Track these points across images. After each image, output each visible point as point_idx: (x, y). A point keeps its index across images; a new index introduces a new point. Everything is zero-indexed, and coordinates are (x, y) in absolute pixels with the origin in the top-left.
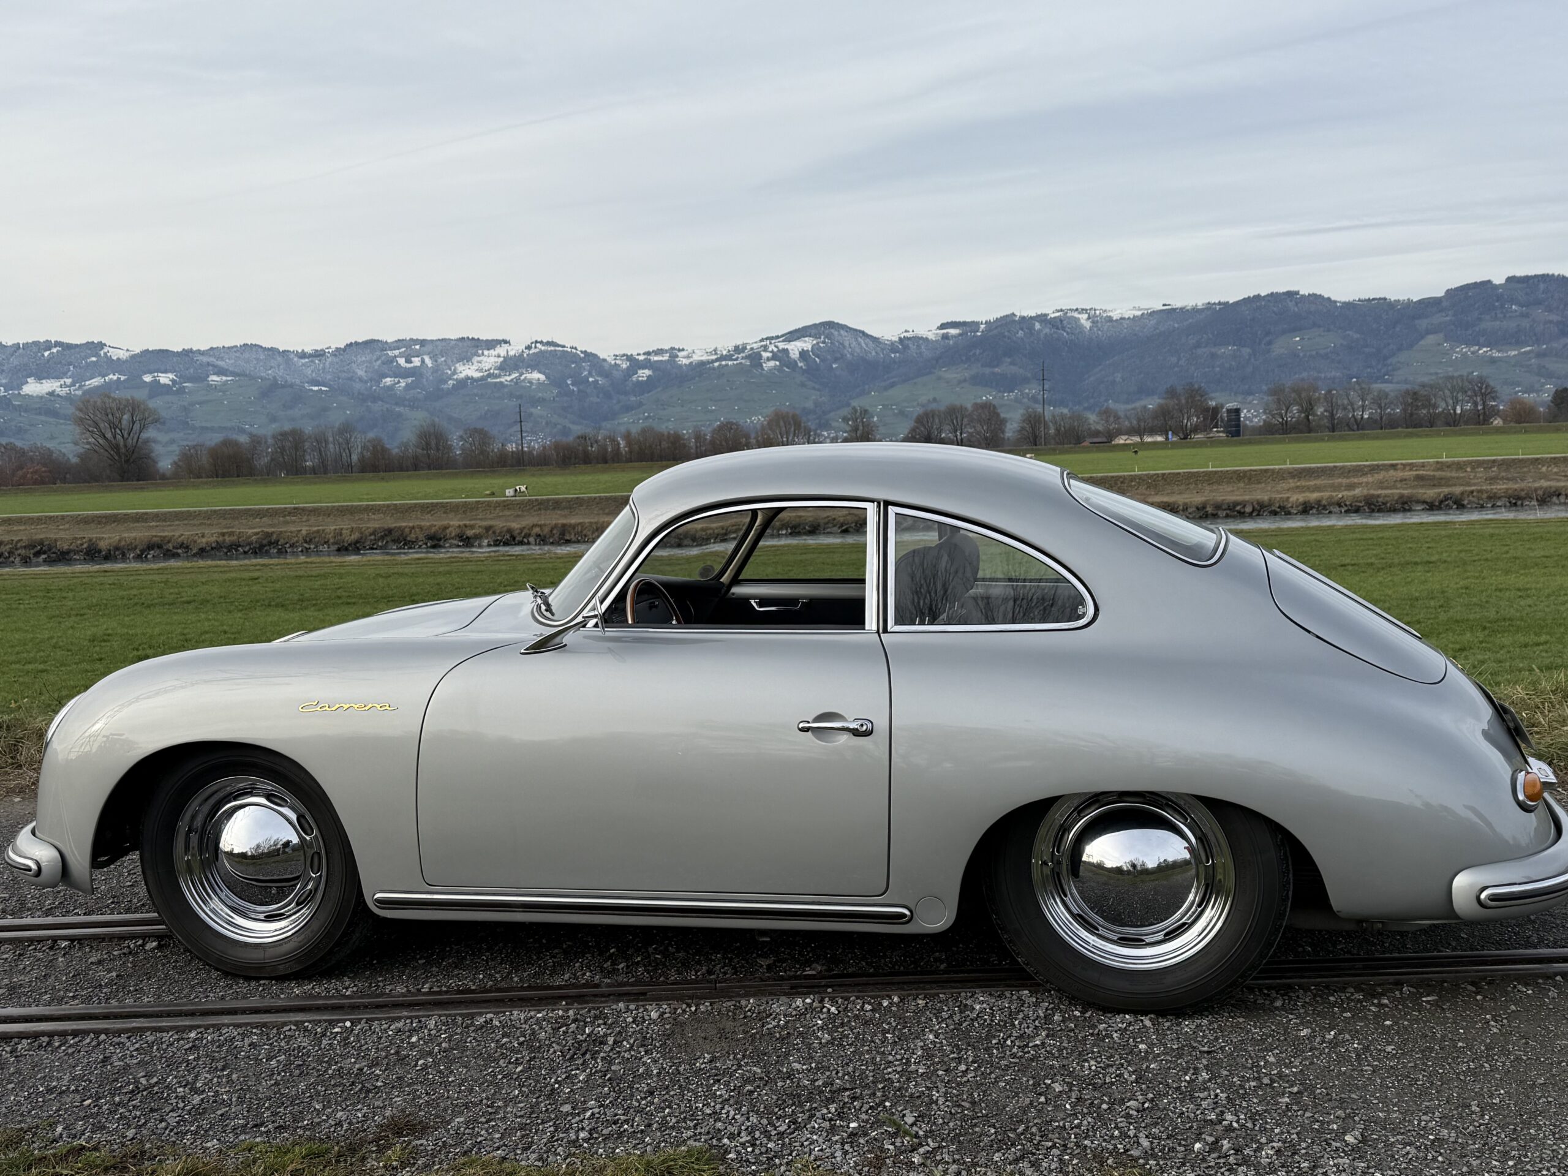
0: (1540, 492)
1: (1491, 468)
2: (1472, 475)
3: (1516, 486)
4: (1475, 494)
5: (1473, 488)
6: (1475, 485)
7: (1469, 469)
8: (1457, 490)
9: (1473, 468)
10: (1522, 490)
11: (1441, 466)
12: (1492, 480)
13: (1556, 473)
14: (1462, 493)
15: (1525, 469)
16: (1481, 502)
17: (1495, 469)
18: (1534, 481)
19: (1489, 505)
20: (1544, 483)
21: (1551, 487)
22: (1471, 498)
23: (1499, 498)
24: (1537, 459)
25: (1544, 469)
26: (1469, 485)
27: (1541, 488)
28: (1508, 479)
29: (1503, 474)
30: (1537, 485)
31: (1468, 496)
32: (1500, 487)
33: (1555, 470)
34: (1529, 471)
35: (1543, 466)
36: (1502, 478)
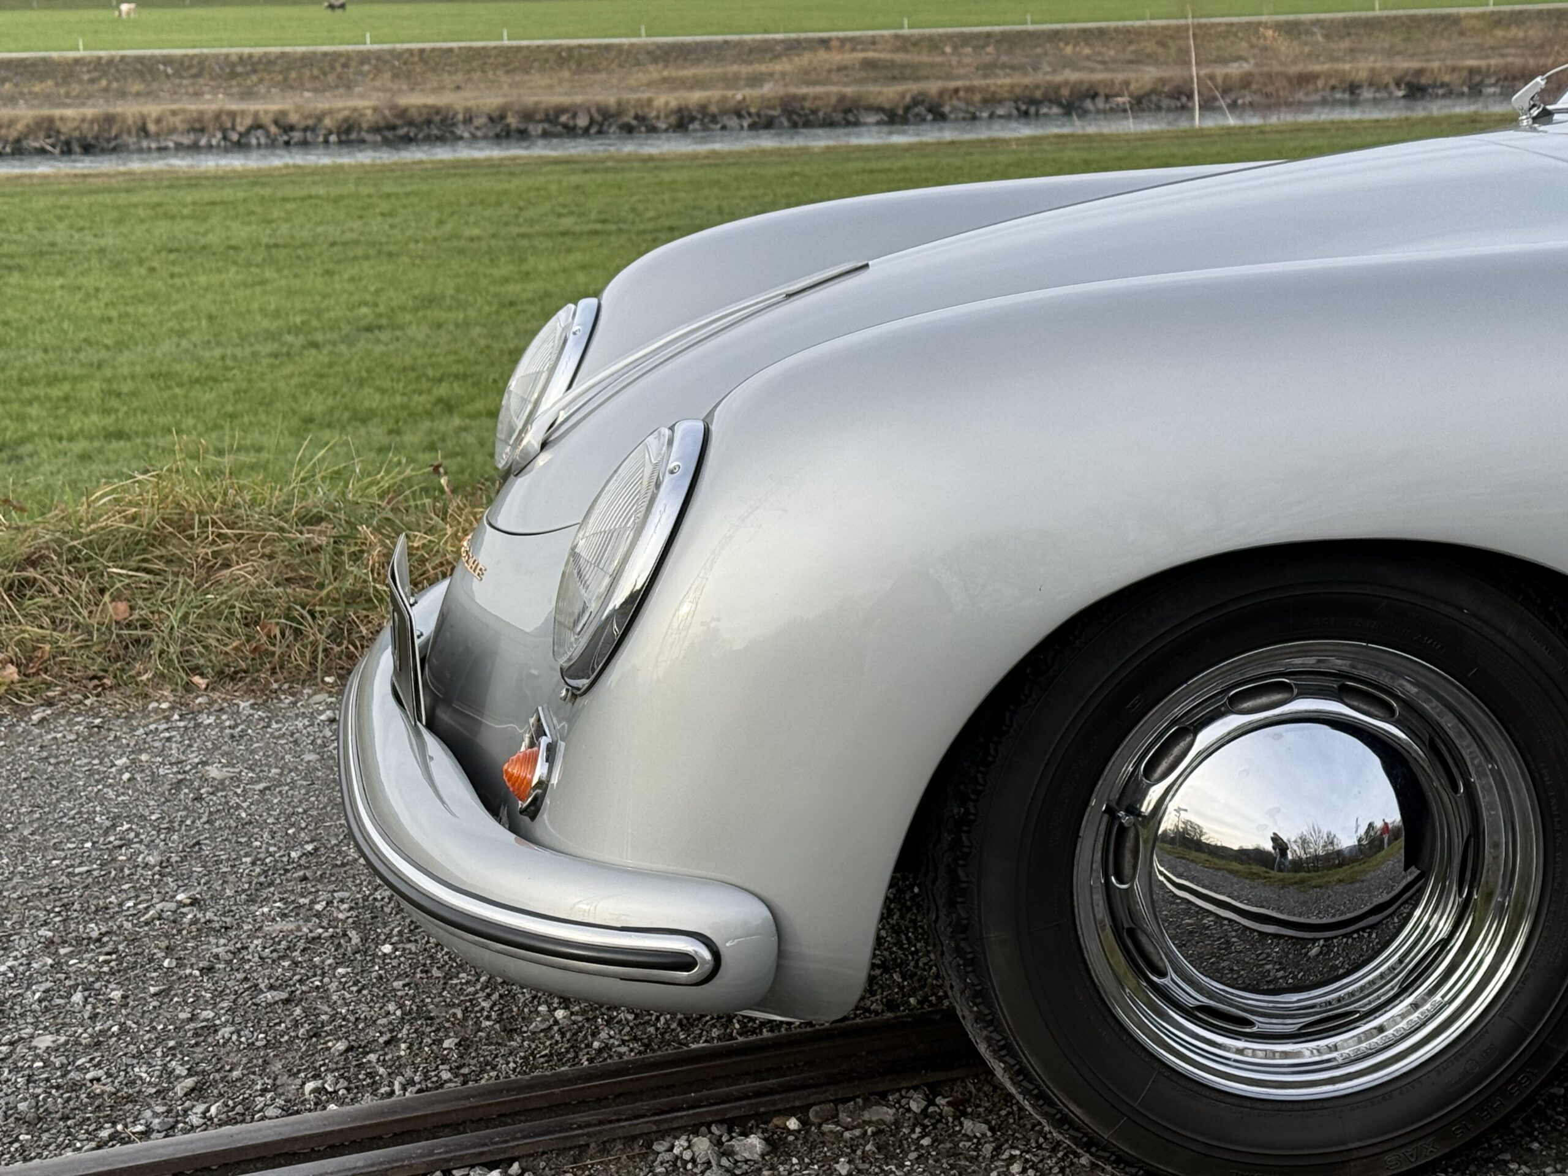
0: (1065, 92)
1: (983, 47)
2: (954, 60)
3: (1027, 81)
4: (961, 94)
5: (959, 83)
6: (959, 78)
7: (948, 49)
8: (933, 87)
9: (955, 48)
10: (1037, 87)
11: (904, 44)
12: (988, 69)
13: (1088, 58)
14: (941, 93)
15: (1039, 50)
16: (971, 109)
17: (990, 49)
18: (1054, 71)
19: (985, 115)
20: (1072, 76)
21: (1081, 82)
22: (955, 102)
23: (1000, 102)
24: (1057, 32)
25: (1069, 50)
26: (949, 77)
27: (1066, 83)
28: (1013, 68)
29: (1004, 58)
30: (1058, 78)
31: (951, 98)
32: (1002, 81)
33: (1087, 51)
34: (1046, 54)
35: (1067, 43)
36: (1004, 67)
